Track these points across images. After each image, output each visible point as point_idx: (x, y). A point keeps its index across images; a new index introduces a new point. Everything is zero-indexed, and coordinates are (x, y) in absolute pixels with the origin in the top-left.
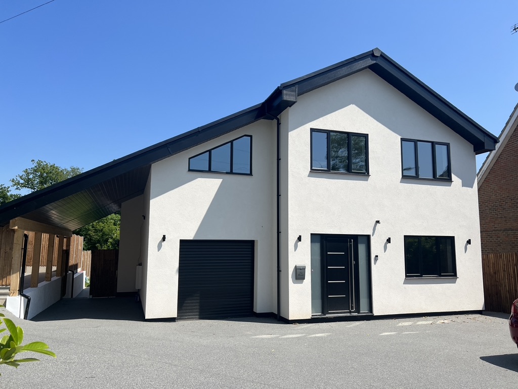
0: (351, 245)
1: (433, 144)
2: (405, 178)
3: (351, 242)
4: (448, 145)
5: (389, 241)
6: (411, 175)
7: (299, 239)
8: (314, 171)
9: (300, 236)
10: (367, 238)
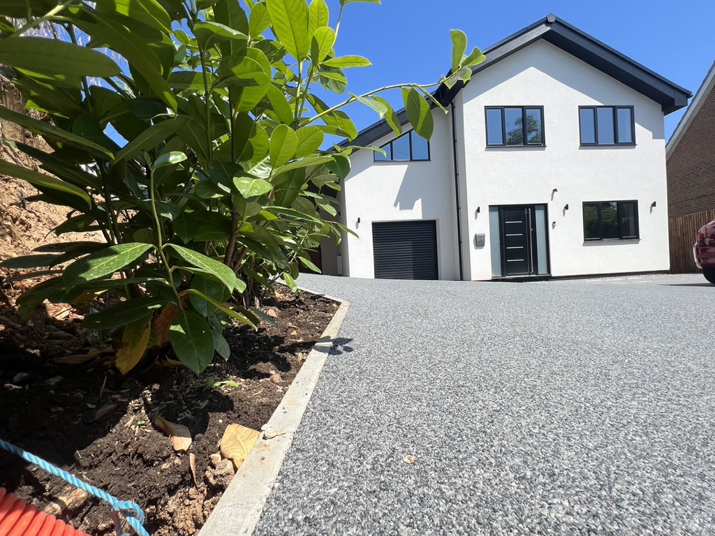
0: (528, 214)
1: (615, 108)
2: (583, 145)
3: (528, 211)
4: (631, 108)
5: (567, 207)
6: (590, 141)
7: (478, 210)
8: (490, 147)
9: (479, 208)
10: (545, 207)
